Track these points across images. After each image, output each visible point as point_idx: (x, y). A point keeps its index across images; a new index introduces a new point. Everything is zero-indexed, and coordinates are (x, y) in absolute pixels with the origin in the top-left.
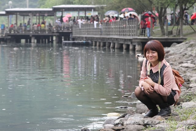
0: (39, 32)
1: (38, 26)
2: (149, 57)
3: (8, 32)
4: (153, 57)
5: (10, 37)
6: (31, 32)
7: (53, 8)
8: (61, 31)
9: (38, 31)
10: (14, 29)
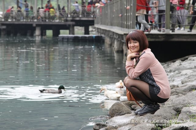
0: (47, 20)
1: (45, 11)
2: (132, 48)
3: (3, 20)
4: (135, 47)
5: (4, 27)
6: (36, 20)
9: (45, 18)
10: (11, 15)
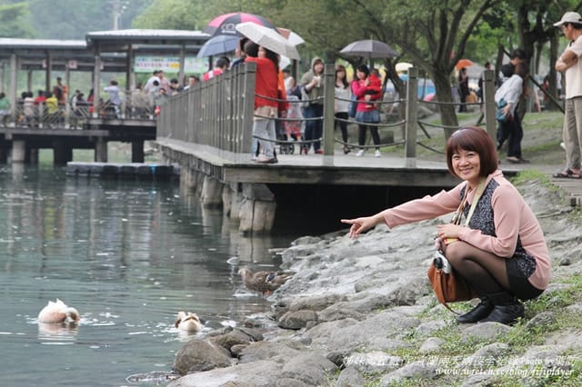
4: (470, 167)
7: (87, 37)
8: (116, 123)
9: (36, 119)
